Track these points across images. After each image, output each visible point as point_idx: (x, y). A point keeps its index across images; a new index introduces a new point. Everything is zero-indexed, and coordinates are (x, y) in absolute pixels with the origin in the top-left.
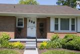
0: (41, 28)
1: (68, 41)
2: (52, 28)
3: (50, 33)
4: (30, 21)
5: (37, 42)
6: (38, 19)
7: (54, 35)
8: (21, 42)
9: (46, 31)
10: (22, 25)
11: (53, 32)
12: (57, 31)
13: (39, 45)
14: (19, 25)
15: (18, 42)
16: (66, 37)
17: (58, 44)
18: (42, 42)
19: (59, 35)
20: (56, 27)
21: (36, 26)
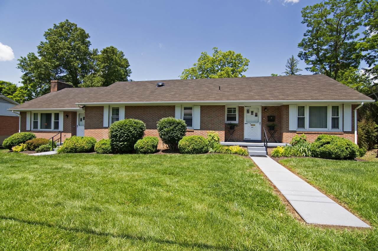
0: (271, 123)
1: (322, 146)
2: (293, 124)
3: (289, 134)
4: (248, 112)
5: (267, 147)
6: (265, 109)
7: (297, 137)
8: (240, 146)
9: (281, 128)
10: (234, 119)
11: (295, 132)
12: (301, 130)
13: (271, 151)
14: (229, 119)
15: (235, 147)
16: (319, 139)
17: (305, 151)
18: (276, 147)
19: (305, 136)
20: (301, 123)
21: (260, 121)
